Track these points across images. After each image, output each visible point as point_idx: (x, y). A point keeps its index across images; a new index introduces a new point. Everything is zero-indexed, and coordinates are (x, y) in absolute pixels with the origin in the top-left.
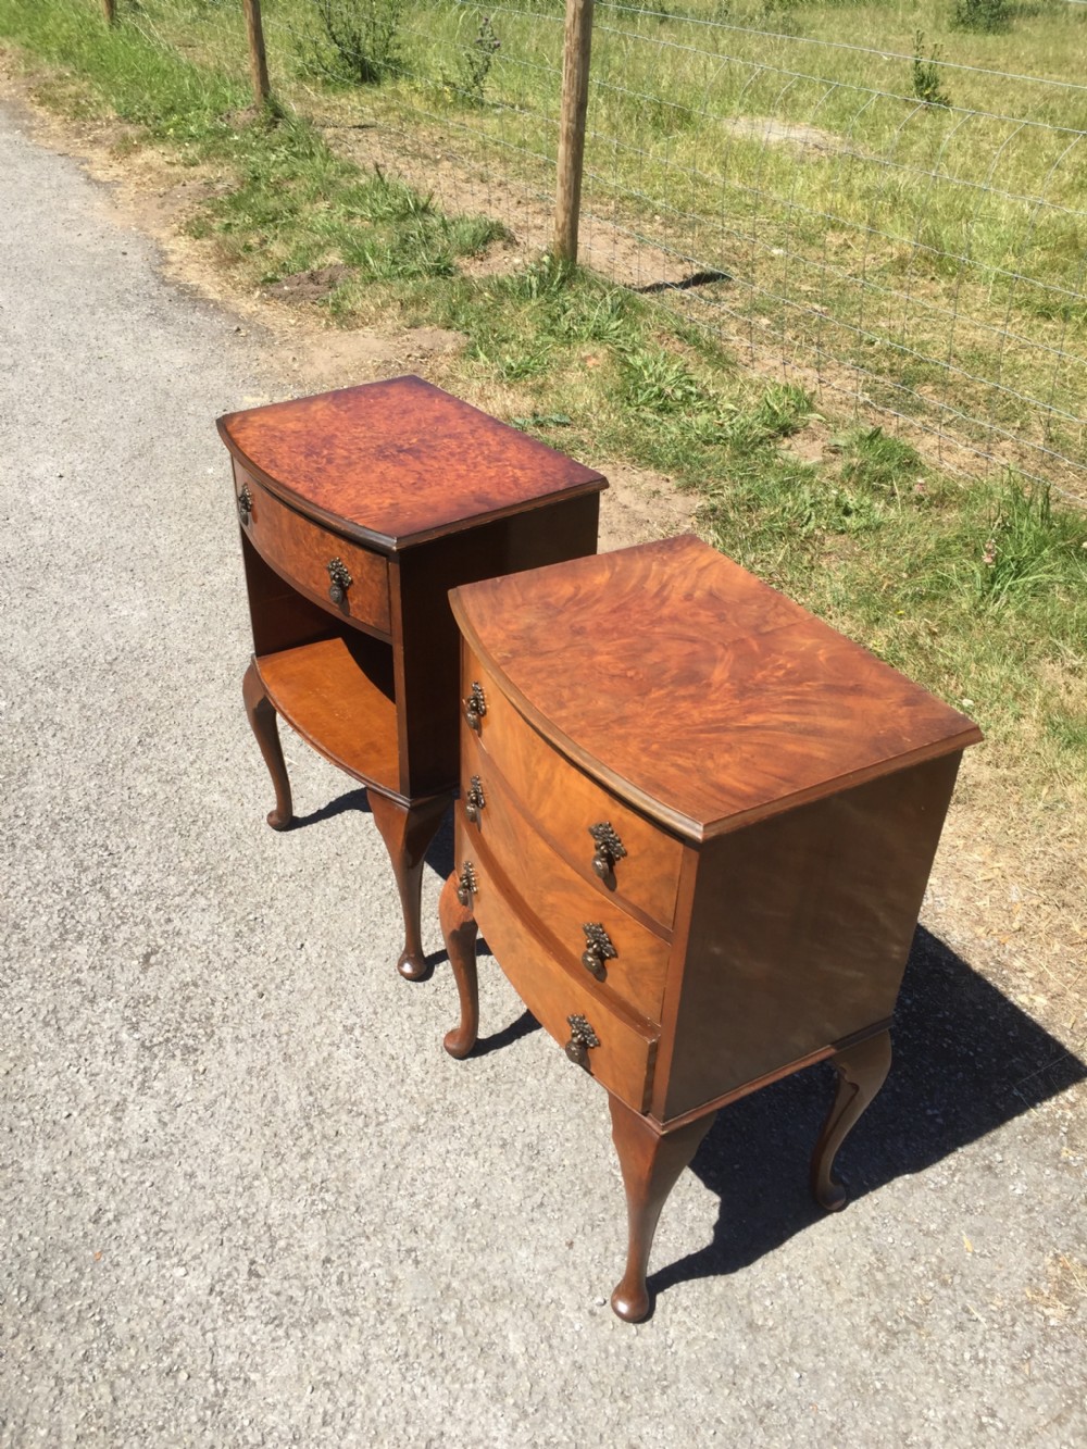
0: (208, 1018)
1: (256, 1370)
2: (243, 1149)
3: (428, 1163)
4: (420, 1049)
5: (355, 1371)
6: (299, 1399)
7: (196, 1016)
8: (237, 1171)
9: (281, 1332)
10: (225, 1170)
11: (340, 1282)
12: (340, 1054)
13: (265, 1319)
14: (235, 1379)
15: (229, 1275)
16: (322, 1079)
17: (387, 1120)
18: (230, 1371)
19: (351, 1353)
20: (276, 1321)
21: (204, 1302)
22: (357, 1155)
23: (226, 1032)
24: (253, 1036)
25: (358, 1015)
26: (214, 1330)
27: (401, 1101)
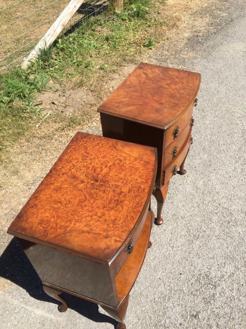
0: (197, 280)
1: (239, 210)
2: (214, 243)
3: (186, 212)
4: (165, 230)
5: (225, 198)
6: (236, 202)
7: (198, 283)
8: (218, 240)
9: (232, 211)
10: (220, 243)
11: (217, 209)
12: (179, 244)
13: (233, 215)
14: (243, 212)
15: (233, 226)
16: (188, 242)
17: (185, 224)
18: (243, 213)
19: (224, 200)
20: (231, 213)
21: (240, 226)
22: (196, 224)
23: (196, 272)
24: (192, 265)
25: (167, 248)
26: (241, 220)
27: (179, 225)
